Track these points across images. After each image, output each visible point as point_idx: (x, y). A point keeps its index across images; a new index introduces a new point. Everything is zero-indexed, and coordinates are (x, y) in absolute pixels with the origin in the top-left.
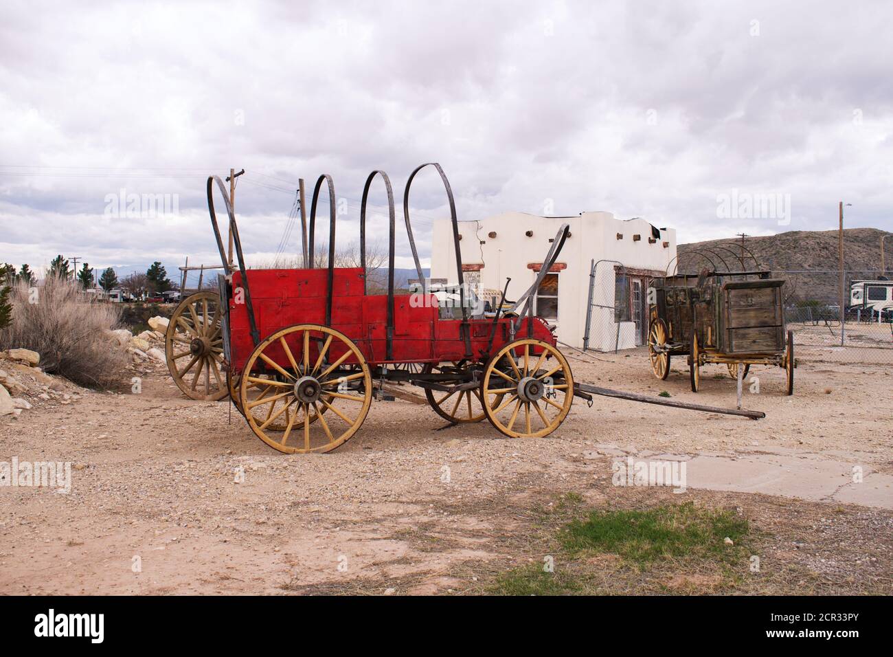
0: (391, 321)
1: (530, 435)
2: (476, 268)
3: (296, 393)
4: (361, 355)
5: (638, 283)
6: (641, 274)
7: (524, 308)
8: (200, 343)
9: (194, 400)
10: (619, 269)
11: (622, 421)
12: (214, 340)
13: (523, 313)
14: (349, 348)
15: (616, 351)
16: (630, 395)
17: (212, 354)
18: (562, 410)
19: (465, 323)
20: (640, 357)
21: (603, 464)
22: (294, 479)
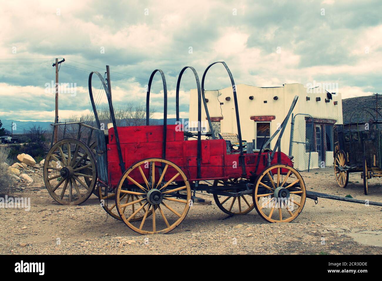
0: (199, 155)
1: (282, 221)
2: (218, 120)
3: (148, 199)
4: (185, 176)
5: (319, 128)
6: (321, 122)
7: (275, 147)
8: (67, 170)
9: (62, 205)
10: (308, 119)
11: (330, 213)
12: (75, 168)
13: (275, 149)
14: (177, 172)
15: (308, 170)
16: (335, 197)
17: (74, 176)
18: (299, 206)
19: (242, 155)
20: (324, 174)
21: (332, 237)
22: (155, 248)
